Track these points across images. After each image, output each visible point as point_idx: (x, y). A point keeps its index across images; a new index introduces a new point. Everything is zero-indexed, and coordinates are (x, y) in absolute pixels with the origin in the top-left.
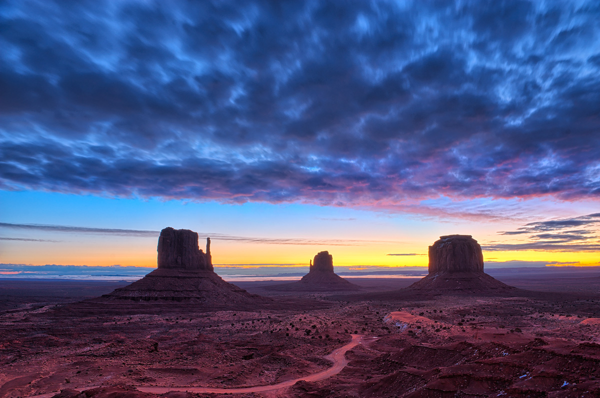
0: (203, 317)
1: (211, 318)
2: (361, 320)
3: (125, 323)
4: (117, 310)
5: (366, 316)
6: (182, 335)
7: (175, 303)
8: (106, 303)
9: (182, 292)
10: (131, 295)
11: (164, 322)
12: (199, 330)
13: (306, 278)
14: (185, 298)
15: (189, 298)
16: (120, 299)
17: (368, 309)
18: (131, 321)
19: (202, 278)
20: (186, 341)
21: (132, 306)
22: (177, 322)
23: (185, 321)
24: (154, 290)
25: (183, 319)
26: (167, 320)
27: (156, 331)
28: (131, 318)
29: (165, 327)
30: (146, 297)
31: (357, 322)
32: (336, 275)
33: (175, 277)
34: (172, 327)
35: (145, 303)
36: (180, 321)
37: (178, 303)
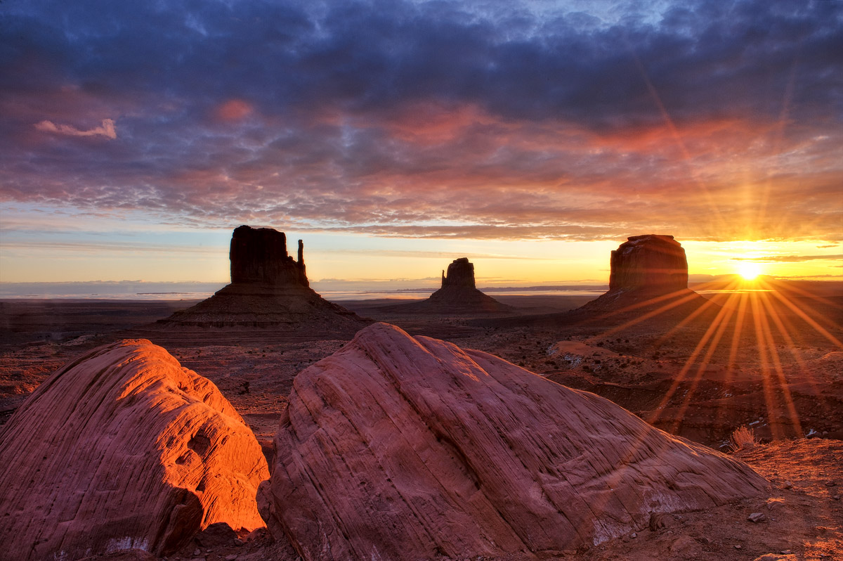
0: (299, 348)
1: (310, 350)
2: (516, 352)
3: (193, 358)
4: (180, 340)
5: (523, 347)
6: (274, 373)
7: (258, 329)
8: (163, 331)
9: (266, 315)
10: (196, 320)
11: (247, 355)
12: (295, 366)
13: (437, 295)
14: (272, 323)
15: (277, 323)
16: (183, 325)
17: (525, 338)
18: (201, 354)
19: (293, 295)
20: (281, 380)
21: (199, 334)
22: (264, 356)
23: (275, 354)
24: (229, 313)
25: (272, 351)
26: (250, 352)
27: (237, 368)
28: (200, 351)
29: (248, 362)
30: (217, 322)
31: (511, 355)
32: (478, 291)
33: (257, 295)
34: (258, 362)
35: (218, 331)
36: (268, 354)
37: (262, 330)
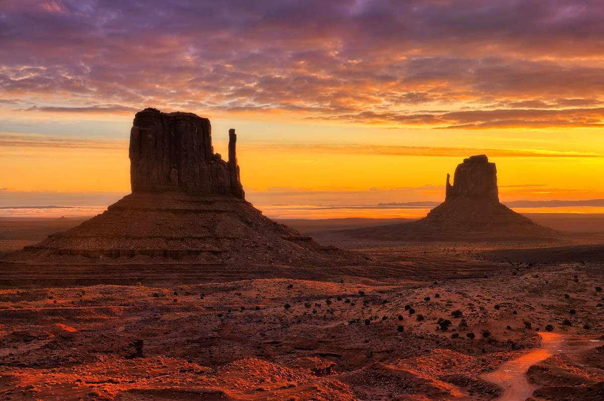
0: (227, 290)
1: (243, 293)
2: (560, 303)
3: (73, 303)
4: (56, 277)
5: (572, 295)
6: (187, 326)
7: (170, 261)
8: (31, 262)
9: (182, 239)
10: (80, 247)
11: (151, 300)
12: (220, 316)
13: (438, 214)
14: (190, 252)
15: (197, 253)
16: (60, 254)
17: (576, 281)
18: (85, 297)
19: (222, 212)
20: (196, 337)
21: (84, 268)
22: (175, 300)
23: (191, 299)
24: (127, 237)
25: (188, 294)
26: (156, 295)
27: (136, 318)
28: (84, 293)
29: (152, 309)
30: (111, 251)
31: (551, 307)
32: (503, 208)
33: (168, 210)
34: (167, 310)
35: (111, 263)
36: (181, 299)
37: (175, 262)
